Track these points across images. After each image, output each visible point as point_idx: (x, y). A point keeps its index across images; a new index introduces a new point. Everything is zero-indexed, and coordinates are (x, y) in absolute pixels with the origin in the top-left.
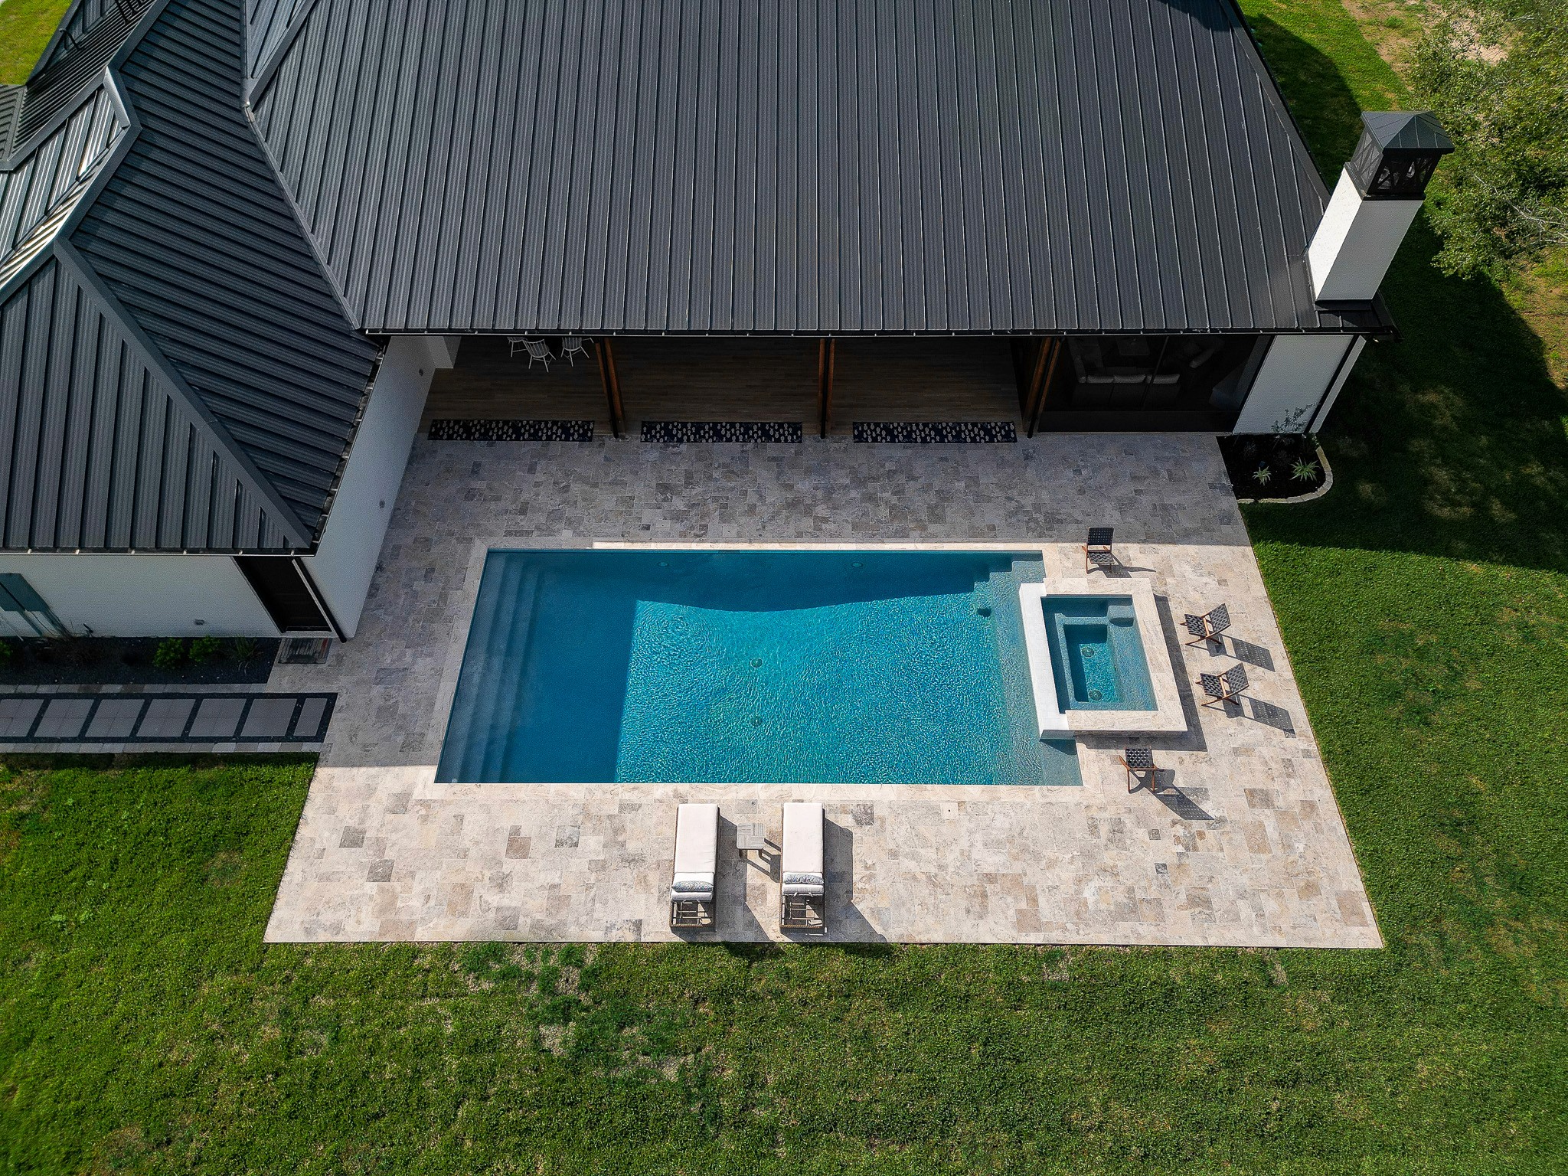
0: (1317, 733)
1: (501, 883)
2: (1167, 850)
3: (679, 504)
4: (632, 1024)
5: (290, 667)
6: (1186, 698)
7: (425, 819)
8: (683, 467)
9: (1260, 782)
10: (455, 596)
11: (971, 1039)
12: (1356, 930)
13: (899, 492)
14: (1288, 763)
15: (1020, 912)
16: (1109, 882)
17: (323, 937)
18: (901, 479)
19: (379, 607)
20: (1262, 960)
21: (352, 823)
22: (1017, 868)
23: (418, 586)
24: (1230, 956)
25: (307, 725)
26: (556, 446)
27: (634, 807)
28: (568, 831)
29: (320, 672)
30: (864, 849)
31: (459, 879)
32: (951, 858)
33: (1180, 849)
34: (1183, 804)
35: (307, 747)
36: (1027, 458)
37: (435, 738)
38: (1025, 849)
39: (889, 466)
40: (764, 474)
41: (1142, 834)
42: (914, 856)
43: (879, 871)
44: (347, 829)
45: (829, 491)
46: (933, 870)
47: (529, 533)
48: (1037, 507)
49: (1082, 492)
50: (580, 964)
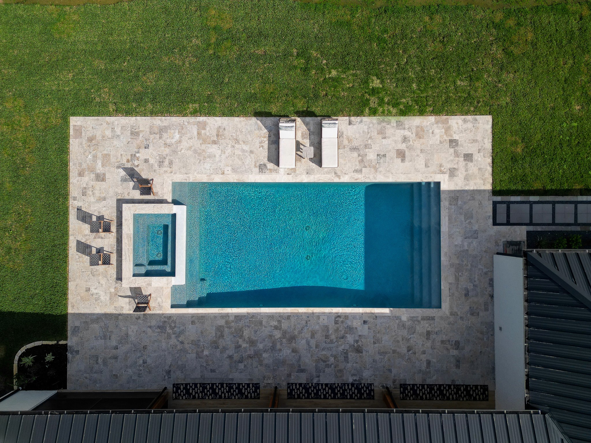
1: (405, 139)
2: (143, 155)
5: (518, 239)
6: (120, 225)
7: (441, 166)
8: (349, 365)
9: (99, 185)
10: (451, 279)
12: (79, 123)
13: (238, 347)
14: (84, 194)
15: (205, 129)
16: (168, 141)
17: (469, 117)
18: (236, 357)
19: (486, 273)
20: (117, 112)
21: (470, 164)
22: (203, 147)
23: (470, 286)
24: (128, 113)
25: (501, 209)
27: (356, 171)
28: (382, 161)
29: (504, 237)
30: (263, 154)
31: (422, 141)
32: (229, 150)
33: (137, 155)
34: (132, 174)
35: (499, 198)
36: (169, 372)
37: (444, 204)
38: (199, 154)
39: (241, 366)
40: (308, 361)
41: (152, 161)
42: (243, 151)
43: (257, 145)
44: (472, 161)
46: (237, 146)
47: (423, 319)
50: (370, 109)
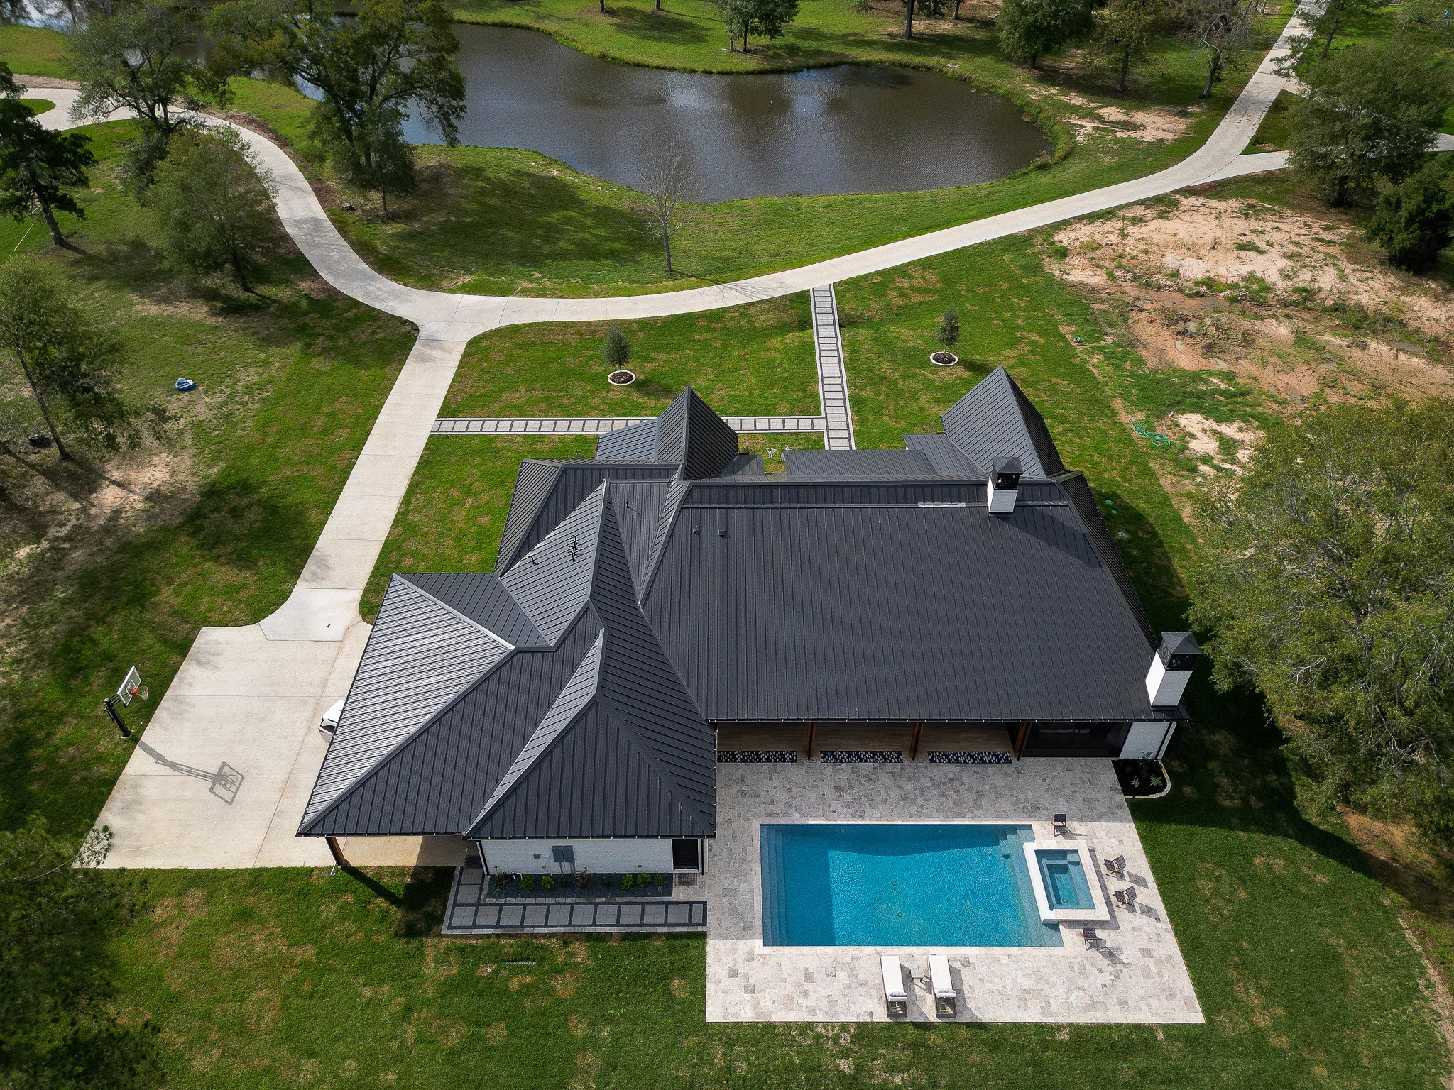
0: (1171, 921)
1: (805, 994)
2: (1106, 978)
3: (848, 798)
4: (877, 1059)
5: (681, 888)
6: (1108, 902)
7: (763, 963)
8: (846, 777)
9: (1146, 945)
10: (750, 850)
11: (1027, 1065)
12: (1193, 1015)
13: (956, 791)
14: (1158, 936)
15: (1042, 1007)
16: (1081, 993)
17: (732, 1019)
18: (957, 784)
19: (715, 856)
20: (1150, 1028)
21: (731, 966)
22: (1039, 987)
23: (731, 844)
24: (1137, 1027)
25: (697, 918)
26: (780, 766)
27: (858, 958)
28: (830, 969)
29: (696, 891)
30: (967, 978)
31: (786, 992)
32: (1008, 982)
33: (1112, 977)
34: (1111, 955)
35: (700, 929)
36: (1019, 772)
37: (758, 923)
38: (1041, 978)
39: (950, 776)
40: (886, 780)
41: (1094, 970)
42: (991, 981)
43: (976, 989)
44: (729, 969)
45: (922, 791)
46: (1001, 988)
47: (777, 815)
48: (1027, 800)
49: (1048, 792)
50: (848, 1032)
